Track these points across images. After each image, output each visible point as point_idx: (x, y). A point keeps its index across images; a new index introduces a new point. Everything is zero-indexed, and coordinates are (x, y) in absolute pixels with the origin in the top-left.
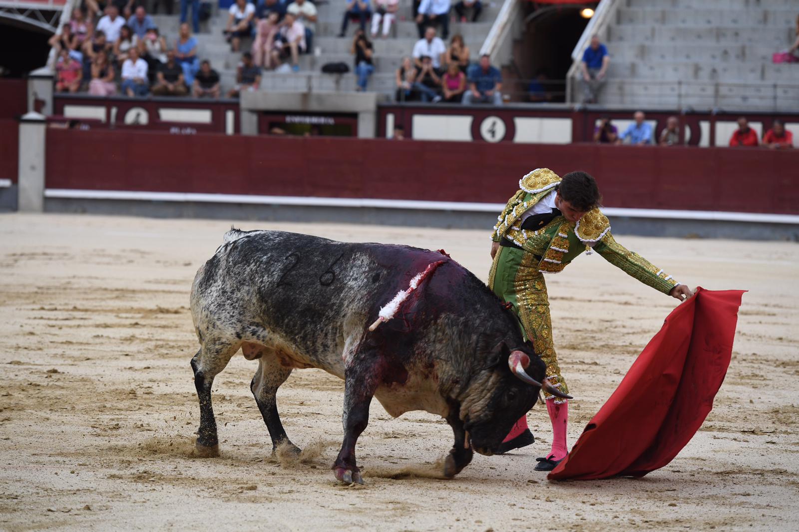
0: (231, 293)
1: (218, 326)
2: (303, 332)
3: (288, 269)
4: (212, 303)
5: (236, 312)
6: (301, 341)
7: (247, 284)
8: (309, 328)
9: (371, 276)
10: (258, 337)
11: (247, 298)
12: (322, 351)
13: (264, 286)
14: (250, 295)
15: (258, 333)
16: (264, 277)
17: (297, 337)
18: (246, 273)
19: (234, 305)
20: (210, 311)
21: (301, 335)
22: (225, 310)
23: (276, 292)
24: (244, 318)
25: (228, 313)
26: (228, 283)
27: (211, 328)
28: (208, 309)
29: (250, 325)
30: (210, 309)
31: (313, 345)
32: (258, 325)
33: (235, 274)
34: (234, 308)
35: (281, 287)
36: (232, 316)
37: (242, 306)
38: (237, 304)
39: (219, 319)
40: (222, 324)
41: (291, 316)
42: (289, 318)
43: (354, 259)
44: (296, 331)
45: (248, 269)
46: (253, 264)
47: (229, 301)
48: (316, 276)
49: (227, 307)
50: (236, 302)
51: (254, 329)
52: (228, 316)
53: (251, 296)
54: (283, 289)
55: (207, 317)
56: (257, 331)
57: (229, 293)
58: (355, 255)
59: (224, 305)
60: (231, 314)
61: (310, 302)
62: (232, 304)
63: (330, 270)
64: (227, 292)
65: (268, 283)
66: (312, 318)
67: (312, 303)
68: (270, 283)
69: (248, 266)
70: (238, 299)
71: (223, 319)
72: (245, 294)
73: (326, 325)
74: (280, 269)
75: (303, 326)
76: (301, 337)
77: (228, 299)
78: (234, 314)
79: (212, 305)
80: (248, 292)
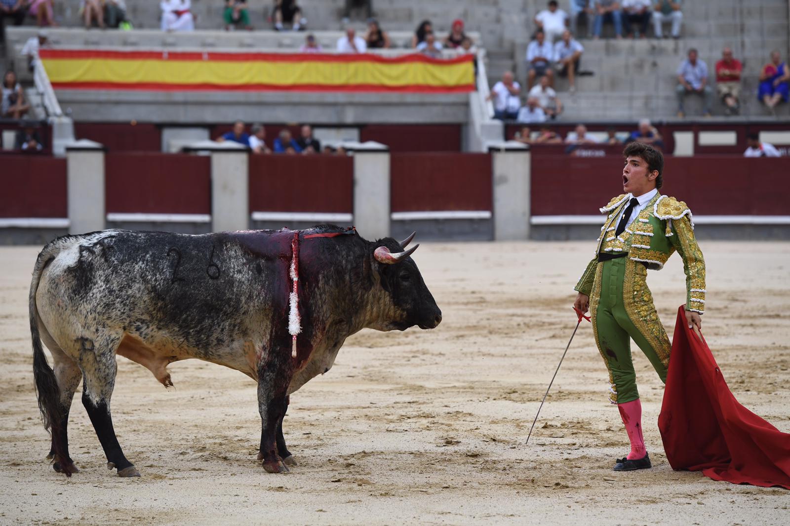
0: (119, 291)
1: (107, 325)
2: (199, 326)
3: (175, 265)
4: (98, 304)
5: (127, 308)
6: (194, 335)
7: (138, 281)
8: (207, 322)
9: (253, 267)
10: (141, 333)
11: (138, 295)
12: (216, 345)
13: (159, 284)
14: (141, 292)
15: (142, 330)
16: (156, 275)
17: (191, 331)
18: (136, 270)
19: (125, 302)
20: (98, 313)
21: (198, 329)
22: (116, 308)
23: (173, 288)
24: (133, 314)
25: (119, 311)
26: (114, 281)
27: (100, 328)
28: (95, 311)
29: (137, 321)
30: (97, 311)
31: (207, 339)
32: (143, 322)
33: (124, 272)
34: (125, 305)
35: (176, 283)
36: (123, 313)
37: (133, 303)
38: (128, 301)
39: (109, 318)
40: (112, 322)
41: (190, 311)
42: (188, 313)
43: (226, 249)
44: (192, 326)
45: (137, 267)
46: (141, 263)
47: (118, 300)
48: (202, 270)
49: (118, 305)
50: (127, 299)
51: (139, 325)
52: (119, 313)
53: (142, 294)
54: (179, 284)
55: (95, 319)
56: (141, 328)
57: (117, 292)
58: (226, 246)
59: (114, 304)
60: (122, 311)
61: (206, 297)
62: (122, 302)
63: (212, 263)
64: (115, 291)
65: (162, 281)
66: (210, 314)
67: (209, 298)
68: (164, 280)
69: (137, 264)
70: (128, 296)
71: (114, 317)
72: (137, 291)
73: (223, 321)
74: (168, 266)
75: (200, 321)
76: (196, 331)
77: (117, 298)
78: (125, 311)
79: (99, 307)
80: (139, 290)
